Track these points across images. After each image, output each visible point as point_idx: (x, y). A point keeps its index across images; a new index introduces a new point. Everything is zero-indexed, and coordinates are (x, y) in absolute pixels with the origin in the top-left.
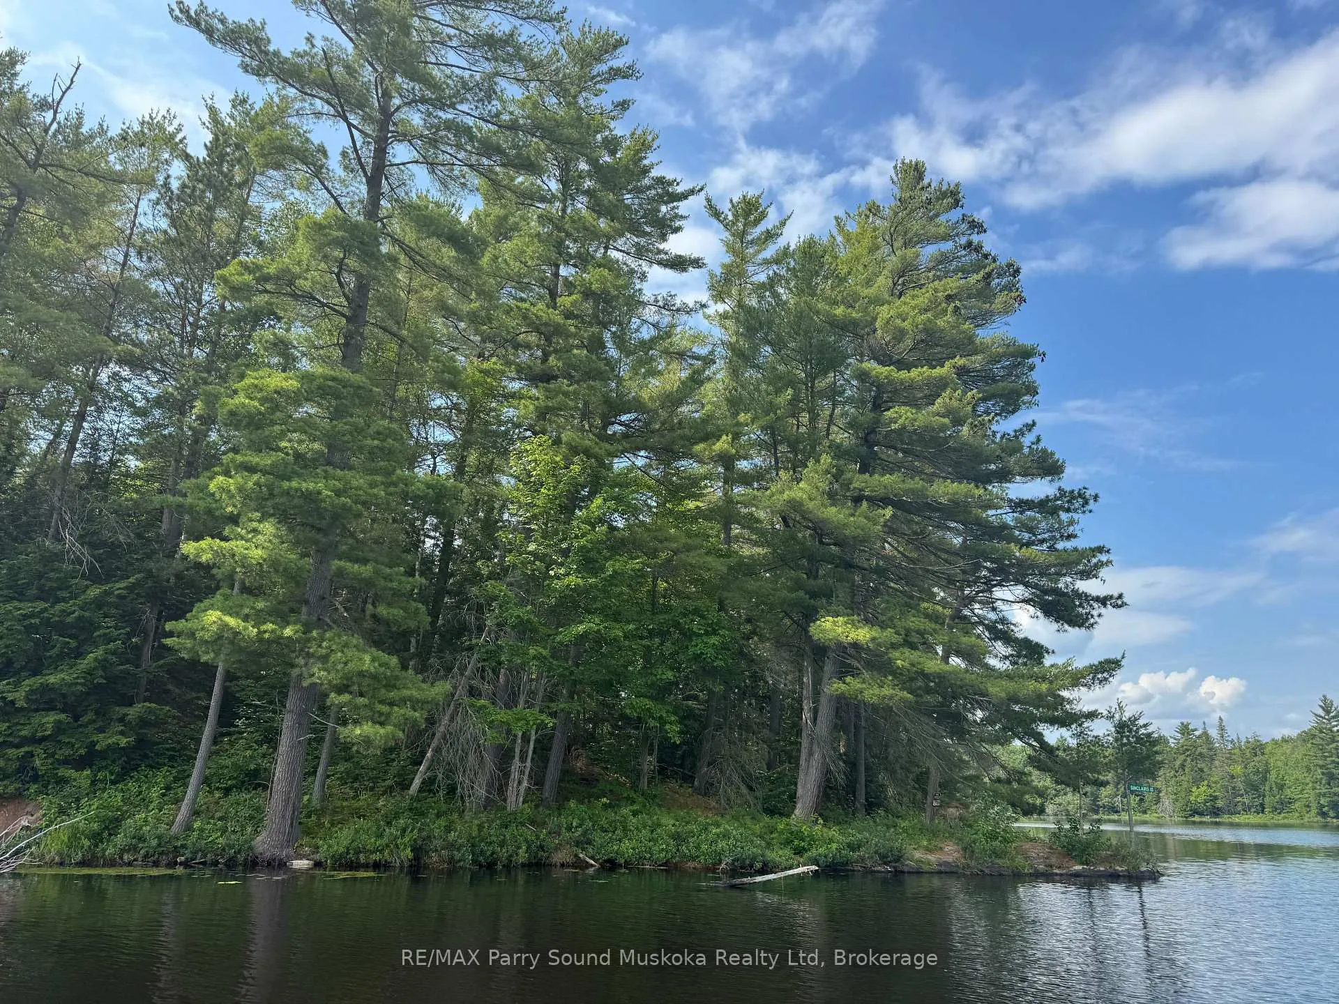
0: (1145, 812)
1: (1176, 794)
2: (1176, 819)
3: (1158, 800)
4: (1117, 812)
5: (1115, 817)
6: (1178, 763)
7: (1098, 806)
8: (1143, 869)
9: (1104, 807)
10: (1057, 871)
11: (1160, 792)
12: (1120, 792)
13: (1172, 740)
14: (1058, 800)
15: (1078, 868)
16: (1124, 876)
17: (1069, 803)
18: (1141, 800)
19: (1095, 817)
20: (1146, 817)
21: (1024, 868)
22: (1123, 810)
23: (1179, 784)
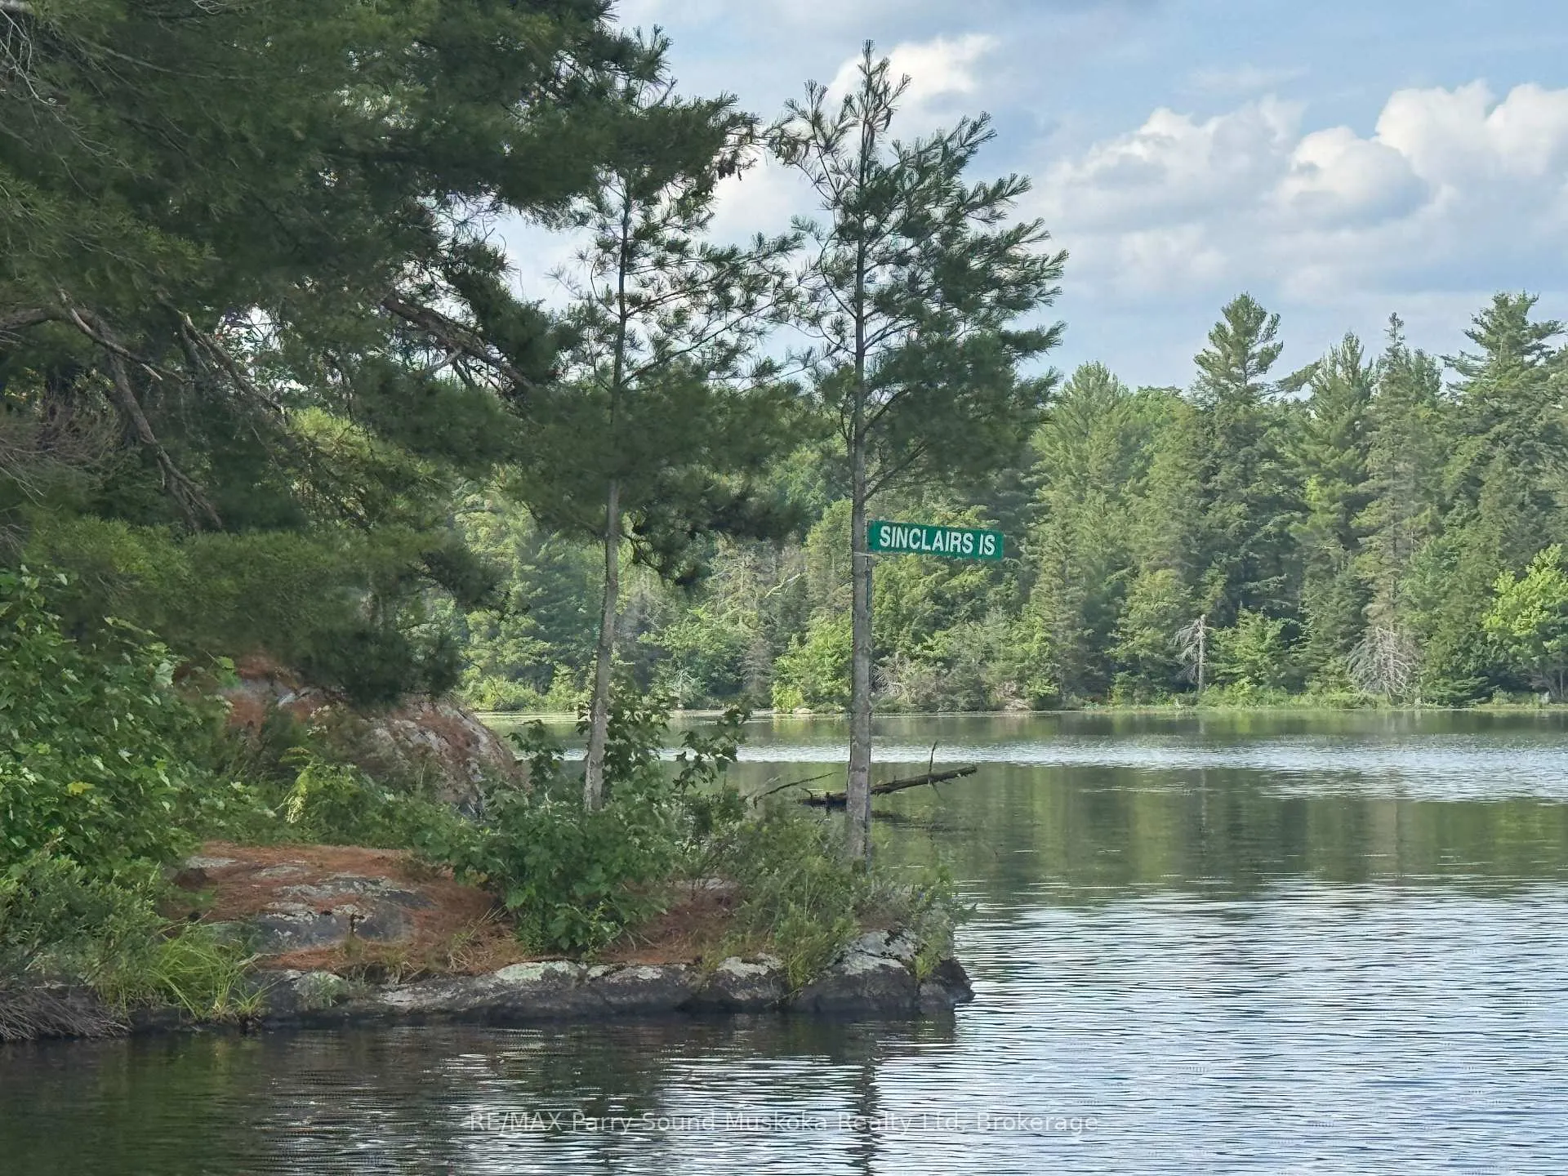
0: (1296, 685)
1: (1427, 604)
2: (1418, 709)
3: (1355, 630)
4: (1185, 686)
5: (1172, 708)
6: (1454, 471)
7: (1109, 665)
8: (860, 965)
9: (1134, 664)
10: (401, 998)
11: (1368, 596)
12: (1206, 605)
13: (1450, 377)
14: (941, 642)
15: (522, 974)
16: (756, 1007)
17: (988, 654)
18: (1290, 635)
19: (1092, 710)
20: (1303, 705)
21: (203, 989)
22: (1210, 679)
23: (1446, 559)
